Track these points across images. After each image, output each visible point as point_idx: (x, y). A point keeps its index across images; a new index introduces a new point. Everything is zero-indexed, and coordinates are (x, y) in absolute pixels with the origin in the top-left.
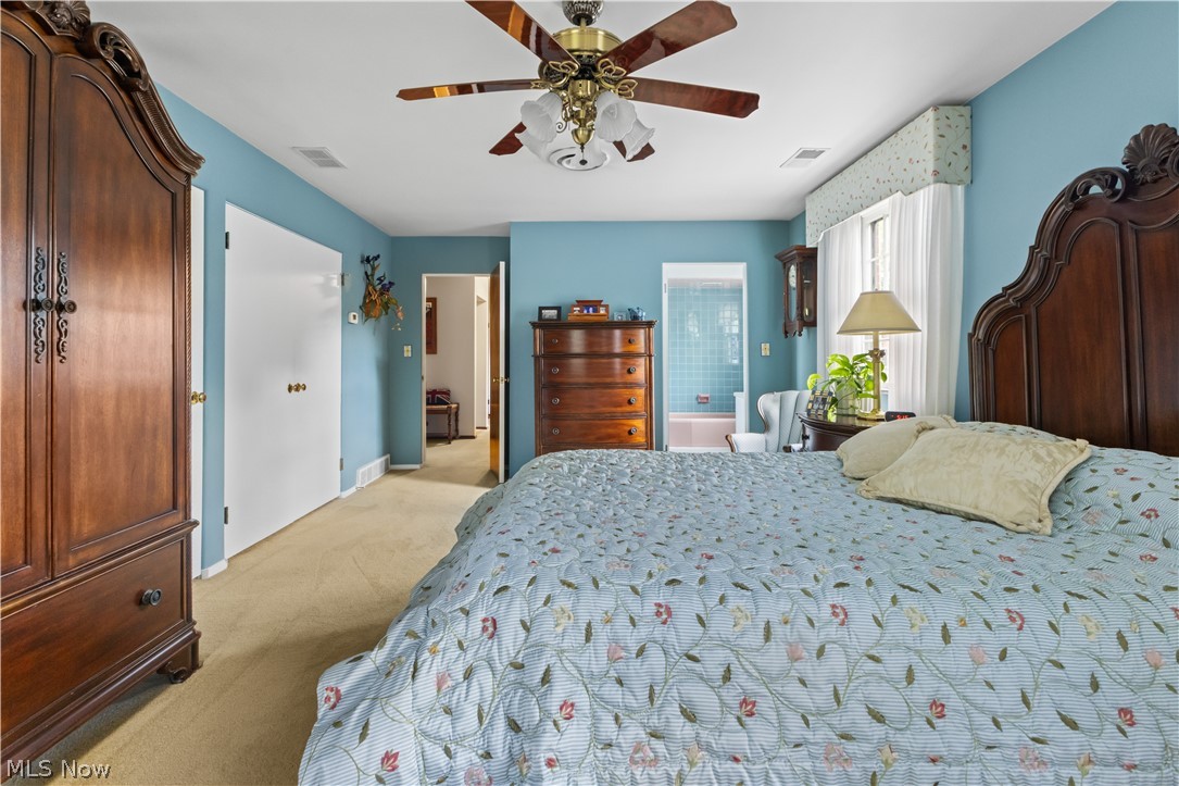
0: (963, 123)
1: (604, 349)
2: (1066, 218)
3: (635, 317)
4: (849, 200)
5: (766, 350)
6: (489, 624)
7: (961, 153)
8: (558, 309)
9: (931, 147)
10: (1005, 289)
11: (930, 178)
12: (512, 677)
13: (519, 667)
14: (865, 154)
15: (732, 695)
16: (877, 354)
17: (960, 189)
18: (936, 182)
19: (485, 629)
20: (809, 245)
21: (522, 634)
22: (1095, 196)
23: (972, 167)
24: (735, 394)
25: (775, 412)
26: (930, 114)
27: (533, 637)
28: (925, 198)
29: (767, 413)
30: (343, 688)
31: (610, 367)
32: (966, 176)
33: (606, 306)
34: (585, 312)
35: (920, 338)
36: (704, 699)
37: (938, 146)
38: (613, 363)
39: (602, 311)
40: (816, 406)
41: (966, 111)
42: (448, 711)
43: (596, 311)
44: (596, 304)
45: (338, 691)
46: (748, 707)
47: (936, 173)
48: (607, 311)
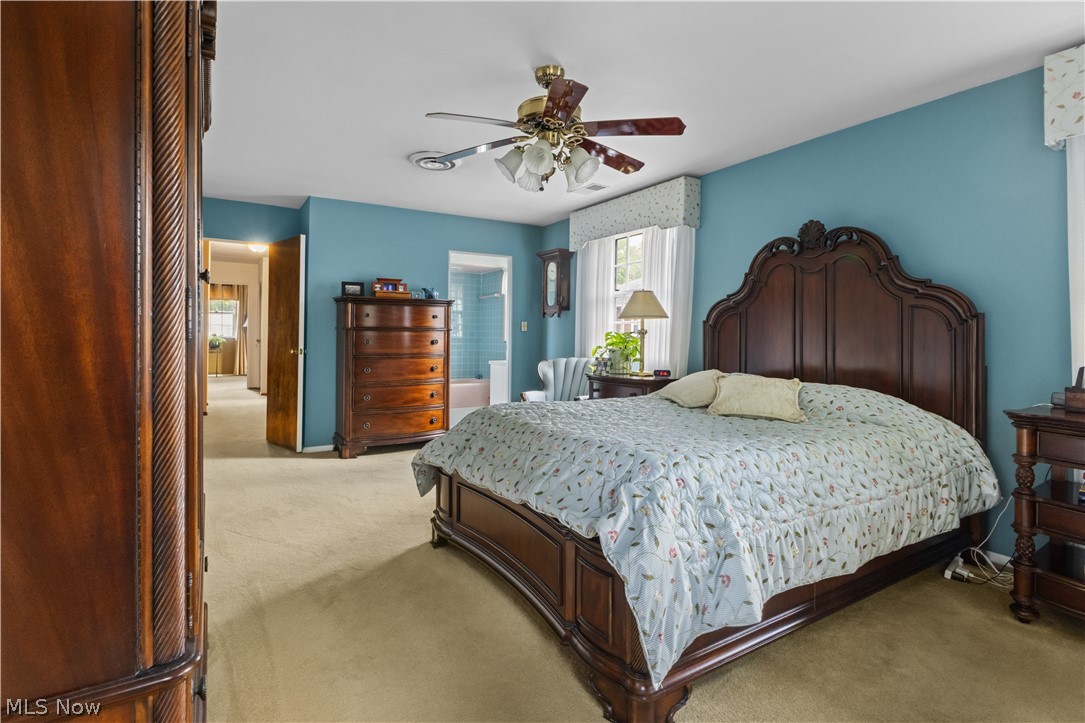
0: (698, 189)
1: (394, 324)
2: (766, 260)
3: (430, 296)
4: (613, 223)
5: (524, 326)
6: (680, 481)
7: (696, 208)
8: (361, 284)
9: (682, 201)
10: (729, 296)
11: (681, 222)
12: (700, 504)
13: (701, 499)
14: (629, 193)
15: (776, 496)
16: (643, 333)
17: (694, 229)
18: (685, 224)
19: (679, 484)
20: (571, 250)
21: (698, 483)
22: (782, 251)
23: (701, 218)
24: (490, 362)
25: (551, 374)
26: (682, 180)
27: (704, 484)
28: (671, 234)
29: (545, 375)
30: (618, 529)
31: (400, 340)
32: (698, 223)
33: (405, 286)
34: (385, 289)
35: (666, 323)
36: (767, 498)
37: (686, 202)
38: (401, 336)
39: (401, 289)
40: (600, 368)
41: (699, 182)
42: (682, 525)
43: (395, 287)
44: (395, 283)
45: (616, 532)
46: (782, 500)
47: (685, 219)
48: (405, 289)
